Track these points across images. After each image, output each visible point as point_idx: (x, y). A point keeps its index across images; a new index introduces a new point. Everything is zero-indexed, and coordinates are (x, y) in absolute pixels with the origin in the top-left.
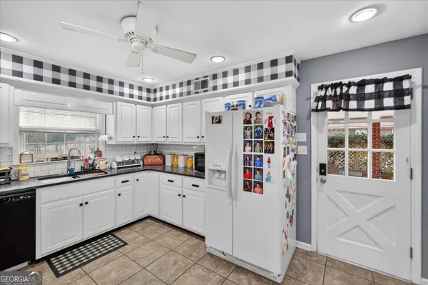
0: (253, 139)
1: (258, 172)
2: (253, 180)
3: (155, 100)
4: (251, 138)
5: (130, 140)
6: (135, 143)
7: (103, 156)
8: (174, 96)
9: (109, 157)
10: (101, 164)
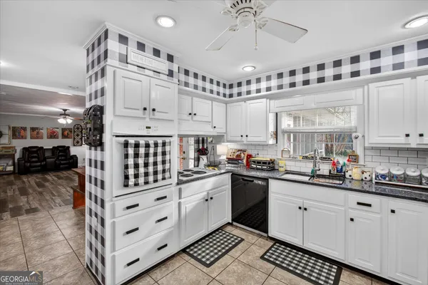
5: (400, 141)
7: (361, 162)
9: (369, 164)
10: (354, 172)
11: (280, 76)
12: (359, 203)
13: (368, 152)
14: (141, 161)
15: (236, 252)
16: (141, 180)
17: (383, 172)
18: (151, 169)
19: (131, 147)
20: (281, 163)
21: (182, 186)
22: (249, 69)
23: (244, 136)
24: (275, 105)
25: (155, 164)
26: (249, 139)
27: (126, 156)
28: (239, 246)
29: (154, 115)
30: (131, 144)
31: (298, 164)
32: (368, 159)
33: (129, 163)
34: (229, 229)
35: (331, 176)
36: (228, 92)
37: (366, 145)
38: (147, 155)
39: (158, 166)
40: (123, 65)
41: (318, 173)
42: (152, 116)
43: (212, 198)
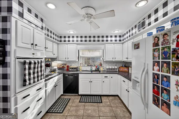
0: (161, 60)
1: (165, 91)
2: (160, 98)
3: (123, 40)
4: (159, 59)
5: (111, 59)
6: (114, 61)
7: (103, 66)
8: (130, 36)
9: (105, 66)
10: (101, 69)
11: (81, 37)
12: (105, 77)
13: (104, 63)
14: (32, 71)
15: (70, 103)
16: (32, 81)
17: (108, 68)
18: (36, 75)
19: (27, 64)
20: (81, 68)
21: (47, 82)
22: (72, 32)
23: (67, 58)
24: (79, 47)
25: (38, 72)
26: (69, 59)
27: (25, 69)
28: (70, 101)
29: (36, 47)
30: (27, 62)
31: (86, 68)
32: (104, 64)
33: (26, 73)
34: (62, 97)
35: (96, 71)
36: (59, 39)
37: (104, 61)
38: (34, 68)
39: (39, 73)
40: (20, 18)
41: (92, 70)
42: (35, 48)
43: (57, 85)
